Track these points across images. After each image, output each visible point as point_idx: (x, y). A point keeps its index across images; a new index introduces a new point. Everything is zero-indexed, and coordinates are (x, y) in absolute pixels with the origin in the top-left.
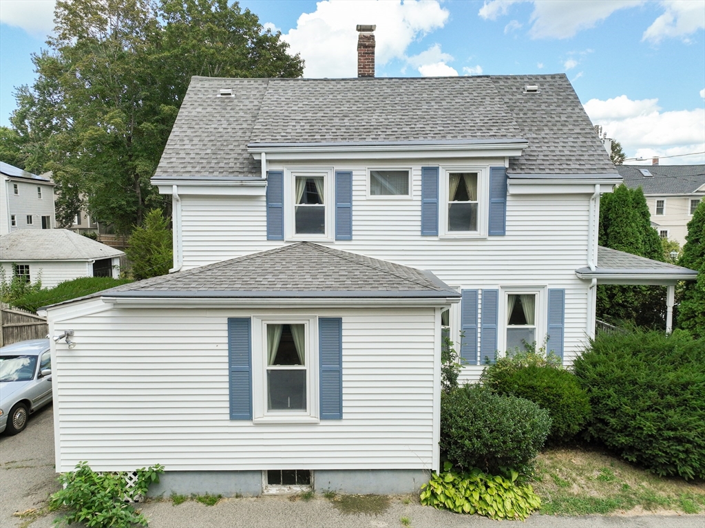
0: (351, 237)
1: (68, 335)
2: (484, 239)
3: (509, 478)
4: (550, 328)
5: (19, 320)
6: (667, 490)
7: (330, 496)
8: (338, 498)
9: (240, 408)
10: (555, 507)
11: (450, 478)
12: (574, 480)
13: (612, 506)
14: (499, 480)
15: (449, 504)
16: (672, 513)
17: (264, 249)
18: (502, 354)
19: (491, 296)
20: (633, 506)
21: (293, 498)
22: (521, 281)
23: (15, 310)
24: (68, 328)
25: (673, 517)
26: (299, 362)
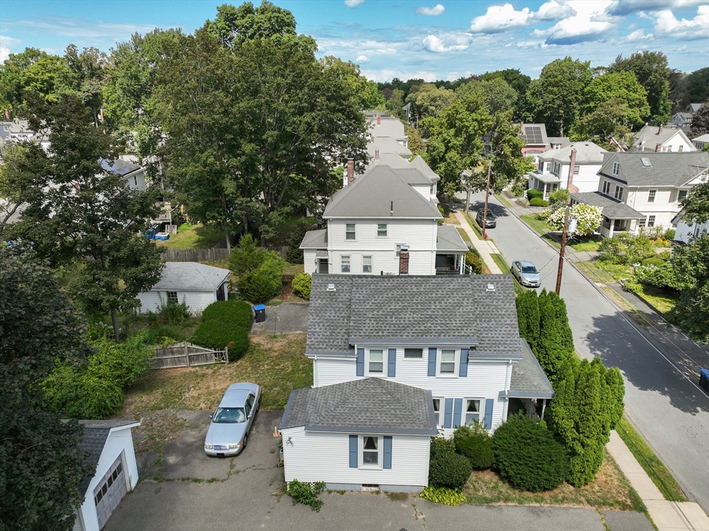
0: (395, 374)
1: (290, 438)
2: (457, 378)
3: (454, 489)
4: (486, 414)
5: (197, 352)
6: (515, 494)
7: (386, 493)
8: (389, 494)
9: (353, 463)
10: (470, 501)
11: (431, 489)
12: (482, 488)
13: (492, 501)
14: (450, 491)
15: (430, 499)
16: (514, 504)
17: (355, 380)
18: (462, 424)
19: (459, 402)
20: (500, 501)
21: (372, 493)
22: (474, 395)
23: (194, 346)
24: (290, 436)
25: (514, 506)
26: (375, 448)
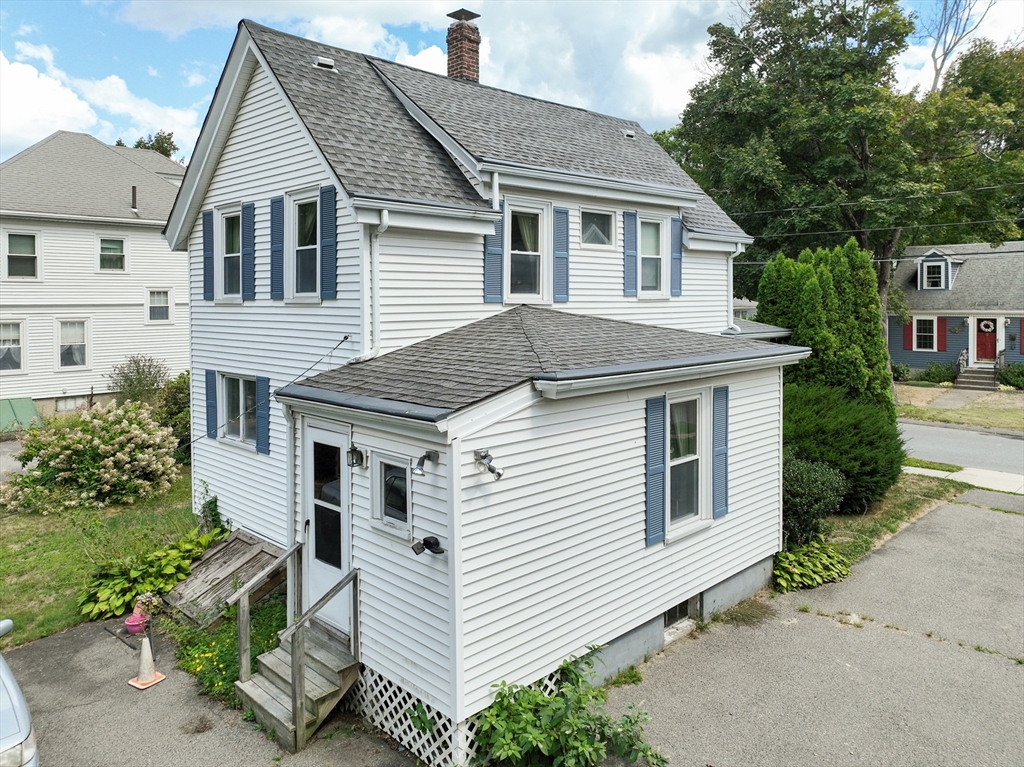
0: (568, 298)
1: (482, 458)
2: (667, 300)
7: (715, 618)
8: (723, 618)
9: (656, 526)
11: (791, 556)
17: (482, 317)
21: (685, 641)
